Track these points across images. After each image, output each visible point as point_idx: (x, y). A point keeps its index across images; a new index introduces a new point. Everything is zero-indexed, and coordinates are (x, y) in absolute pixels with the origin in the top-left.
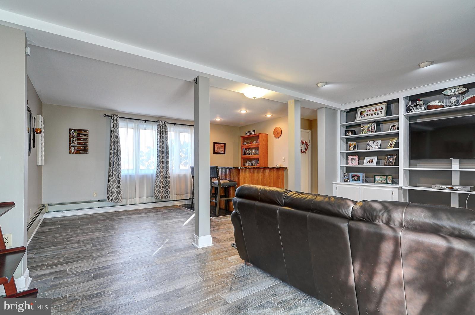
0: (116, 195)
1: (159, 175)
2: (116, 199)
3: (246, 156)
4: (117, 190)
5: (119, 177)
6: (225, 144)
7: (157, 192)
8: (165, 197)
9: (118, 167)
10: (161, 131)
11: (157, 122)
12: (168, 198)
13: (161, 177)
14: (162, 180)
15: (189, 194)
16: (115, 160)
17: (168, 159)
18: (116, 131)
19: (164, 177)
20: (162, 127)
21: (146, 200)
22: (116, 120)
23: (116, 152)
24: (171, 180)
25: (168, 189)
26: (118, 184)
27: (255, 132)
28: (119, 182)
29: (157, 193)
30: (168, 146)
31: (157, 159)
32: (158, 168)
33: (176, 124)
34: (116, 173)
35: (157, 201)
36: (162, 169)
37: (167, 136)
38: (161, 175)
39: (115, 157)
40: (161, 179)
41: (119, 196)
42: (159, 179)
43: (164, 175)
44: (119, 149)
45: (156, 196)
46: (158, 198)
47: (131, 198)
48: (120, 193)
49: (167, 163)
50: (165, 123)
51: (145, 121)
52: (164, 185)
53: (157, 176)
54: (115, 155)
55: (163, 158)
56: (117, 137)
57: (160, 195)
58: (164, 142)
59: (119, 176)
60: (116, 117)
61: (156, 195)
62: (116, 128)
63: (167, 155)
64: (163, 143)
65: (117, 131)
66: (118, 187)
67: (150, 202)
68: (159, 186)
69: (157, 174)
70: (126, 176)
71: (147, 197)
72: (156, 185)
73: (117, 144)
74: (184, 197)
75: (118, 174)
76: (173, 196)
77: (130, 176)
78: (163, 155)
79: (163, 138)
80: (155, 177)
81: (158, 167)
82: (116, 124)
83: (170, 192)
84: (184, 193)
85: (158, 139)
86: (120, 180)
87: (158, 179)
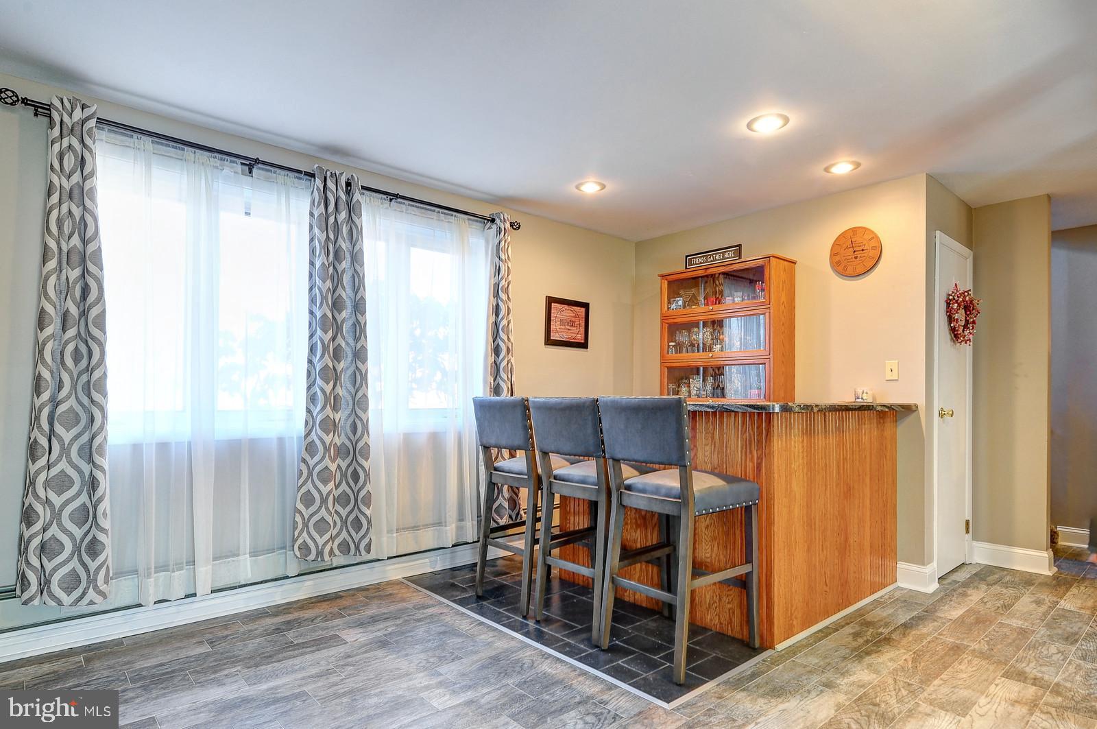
0: (75, 563)
1: (318, 442)
2: (71, 583)
3: (684, 355)
4: (78, 533)
5: (91, 460)
6: (586, 306)
7: (306, 525)
8: (345, 548)
9: (85, 400)
10: (332, 220)
11: (313, 176)
12: (363, 552)
13: (327, 449)
14: (333, 467)
15: (454, 526)
16: (69, 362)
17: (364, 361)
18: (76, 192)
19: (342, 452)
20: (336, 204)
21: (246, 568)
22: (78, 130)
23: (74, 311)
24: (376, 463)
25: (364, 509)
26: (84, 498)
27: (739, 254)
28: (93, 484)
29: (305, 534)
30: (363, 299)
31: (310, 362)
32: (312, 407)
33: (397, 196)
34: (74, 432)
35: (304, 568)
36: (335, 409)
37: (361, 250)
38: (328, 439)
39: (66, 343)
40: (327, 461)
41: (93, 566)
42: (317, 458)
43: (343, 439)
44: (92, 297)
45: (305, 548)
46: (312, 557)
47: (163, 568)
48: (94, 548)
49: (359, 379)
50: (348, 184)
51: (250, 164)
52: (340, 490)
53: (310, 448)
54: (71, 332)
55: (337, 355)
56: (84, 228)
57: (321, 541)
58: (346, 279)
59: (89, 454)
60: (78, 114)
61: (300, 541)
62: (76, 178)
63: (357, 340)
64: (337, 279)
65: (81, 195)
66: (87, 516)
67: (269, 578)
68: (317, 496)
69: (308, 435)
70: (137, 448)
71: (254, 553)
72: (303, 490)
73: (85, 272)
74: (428, 539)
75: (85, 438)
76: (384, 539)
77: (163, 447)
78: (339, 340)
79: (338, 256)
80: (294, 449)
81: (312, 399)
82: (75, 153)
83: (369, 523)
84: (432, 522)
85: (312, 264)
86: (99, 475)
87: (312, 462)
